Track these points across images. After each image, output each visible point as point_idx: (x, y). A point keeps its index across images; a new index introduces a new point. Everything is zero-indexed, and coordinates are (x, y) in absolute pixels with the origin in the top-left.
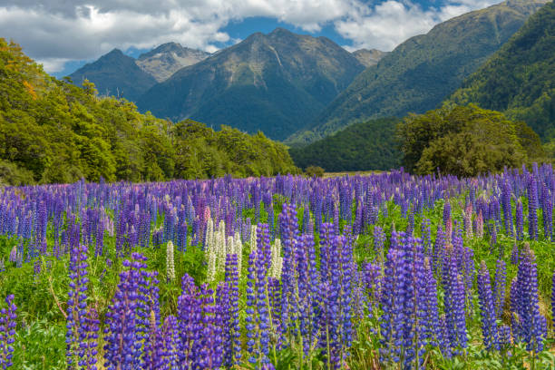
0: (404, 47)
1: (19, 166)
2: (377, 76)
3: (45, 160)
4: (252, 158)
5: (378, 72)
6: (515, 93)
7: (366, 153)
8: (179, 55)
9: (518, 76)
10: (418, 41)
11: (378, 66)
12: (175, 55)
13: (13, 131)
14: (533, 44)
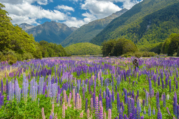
0: (82, 27)
1: (16, 52)
2: (76, 33)
3: (23, 50)
4: (59, 51)
5: (76, 32)
6: (108, 38)
7: (76, 51)
8: (27, 26)
9: (109, 34)
10: (86, 26)
11: (77, 31)
12: (26, 26)
13: (14, 38)
14: (112, 27)
